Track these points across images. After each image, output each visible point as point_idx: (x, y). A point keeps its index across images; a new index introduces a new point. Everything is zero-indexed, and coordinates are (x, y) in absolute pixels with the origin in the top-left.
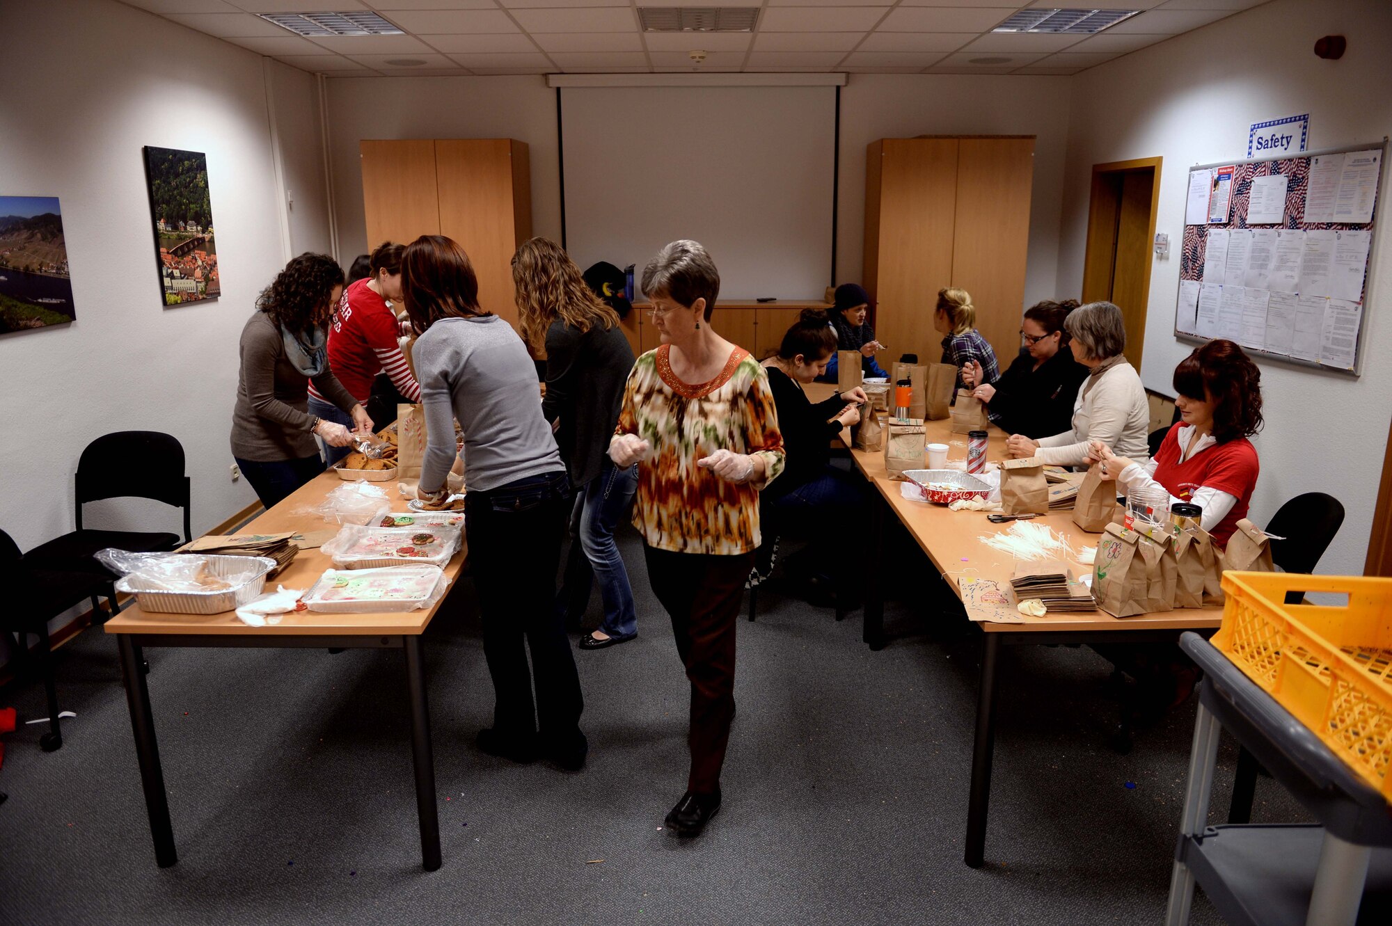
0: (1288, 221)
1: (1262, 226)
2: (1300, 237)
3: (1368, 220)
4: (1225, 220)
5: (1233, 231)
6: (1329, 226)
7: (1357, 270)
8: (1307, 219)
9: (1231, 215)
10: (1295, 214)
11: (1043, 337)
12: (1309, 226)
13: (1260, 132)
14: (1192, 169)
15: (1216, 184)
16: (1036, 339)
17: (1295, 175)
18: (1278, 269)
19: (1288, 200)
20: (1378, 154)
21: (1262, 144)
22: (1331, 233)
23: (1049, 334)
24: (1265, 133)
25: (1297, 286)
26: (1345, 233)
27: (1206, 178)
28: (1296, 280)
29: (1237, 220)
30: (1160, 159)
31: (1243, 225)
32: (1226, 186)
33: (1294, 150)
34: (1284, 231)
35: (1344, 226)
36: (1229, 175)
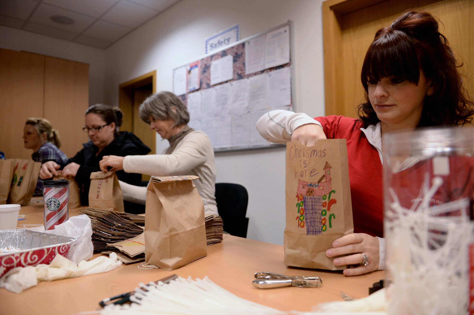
0: (236, 77)
1: (221, 83)
2: (245, 82)
3: (287, 61)
4: (197, 87)
5: (203, 92)
6: (262, 72)
7: (285, 89)
8: (247, 72)
9: (201, 84)
10: (240, 72)
11: (104, 126)
12: (250, 75)
13: (211, 42)
14: (175, 70)
15: (189, 72)
16: (99, 128)
17: (236, 53)
18: (234, 102)
19: (235, 67)
20: (287, 28)
21: (213, 46)
22: (265, 75)
23: (108, 123)
24: (214, 41)
25: (247, 108)
26: (273, 72)
27: (184, 72)
28: (247, 104)
29: (204, 85)
30: (155, 72)
31: (209, 86)
32: (196, 71)
33: (234, 43)
34: (234, 83)
35: (271, 69)
36: (196, 66)
